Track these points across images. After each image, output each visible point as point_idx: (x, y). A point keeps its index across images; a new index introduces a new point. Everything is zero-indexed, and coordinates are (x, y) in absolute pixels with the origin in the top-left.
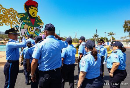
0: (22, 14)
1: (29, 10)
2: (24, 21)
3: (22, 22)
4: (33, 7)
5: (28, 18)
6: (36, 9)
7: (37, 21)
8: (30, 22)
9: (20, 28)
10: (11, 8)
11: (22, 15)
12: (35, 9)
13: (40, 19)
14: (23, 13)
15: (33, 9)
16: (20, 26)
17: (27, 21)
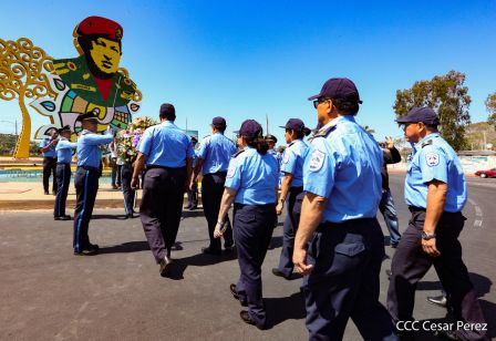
0: (65, 61)
1: (92, 48)
2: (74, 86)
3: (67, 88)
4: (105, 40)
6: (117, 48)
7: (119, 87)
8: (93, 89)
9: (58, 109)
10: (22, 39)
11: (66, 67)
12: (113, 48)
13: (128, 81)
14: (71, 60)
15: (104, 45)
16: (58, 103)
17: (83, 87)
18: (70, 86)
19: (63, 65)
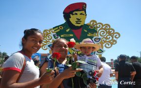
0: (58, 26)
1: (70, 17)
2: (62, 36)
3: (59, 37)
4: (76, 12)
5: (68, 30)
7: (86, 31)
8: (72, 35)
11: (59, 28)
12: (81, 14)
13: (92, 27)
14: (61, 25)
15: (76, 14)
17: (67, 35)
18: (60, 36)
19: (57, 28)
